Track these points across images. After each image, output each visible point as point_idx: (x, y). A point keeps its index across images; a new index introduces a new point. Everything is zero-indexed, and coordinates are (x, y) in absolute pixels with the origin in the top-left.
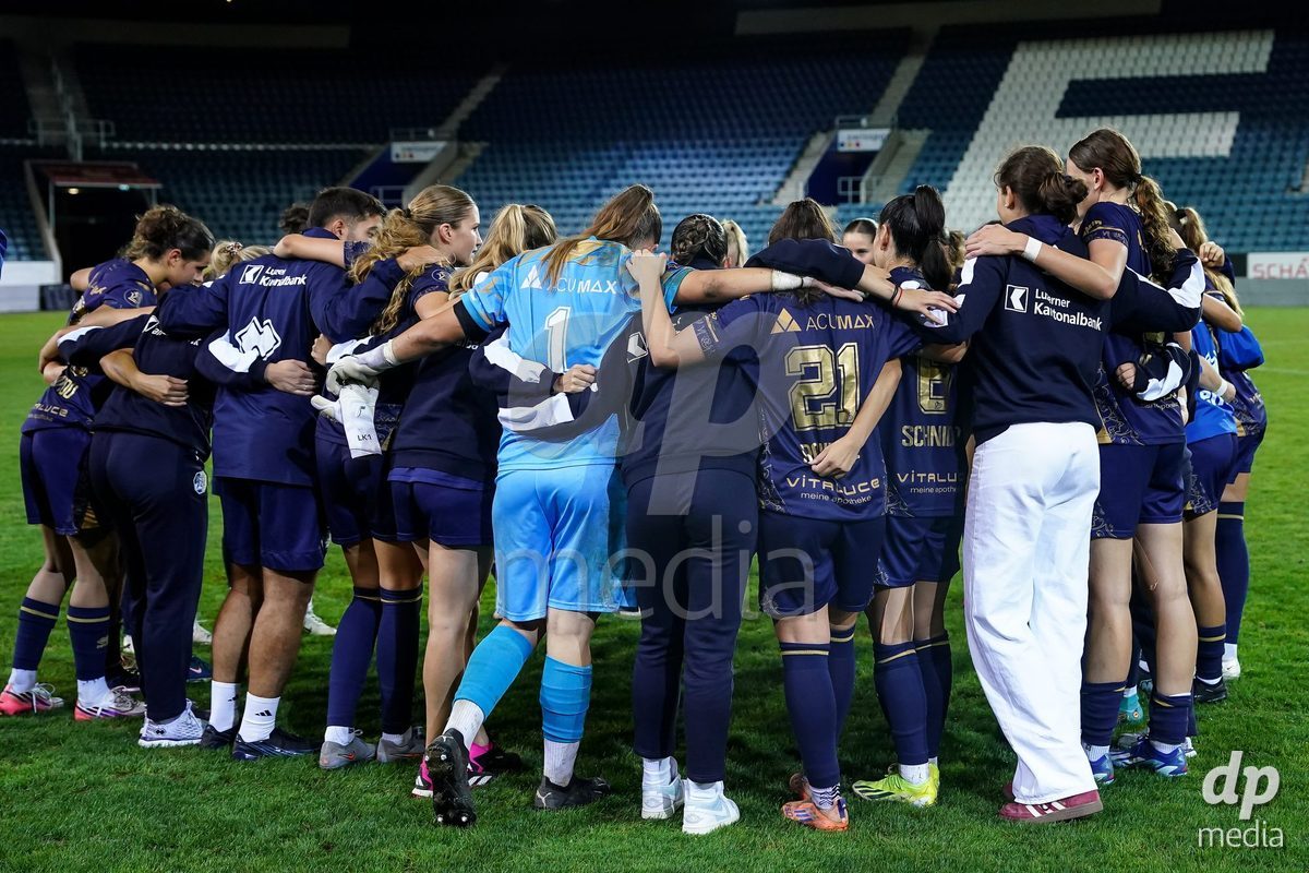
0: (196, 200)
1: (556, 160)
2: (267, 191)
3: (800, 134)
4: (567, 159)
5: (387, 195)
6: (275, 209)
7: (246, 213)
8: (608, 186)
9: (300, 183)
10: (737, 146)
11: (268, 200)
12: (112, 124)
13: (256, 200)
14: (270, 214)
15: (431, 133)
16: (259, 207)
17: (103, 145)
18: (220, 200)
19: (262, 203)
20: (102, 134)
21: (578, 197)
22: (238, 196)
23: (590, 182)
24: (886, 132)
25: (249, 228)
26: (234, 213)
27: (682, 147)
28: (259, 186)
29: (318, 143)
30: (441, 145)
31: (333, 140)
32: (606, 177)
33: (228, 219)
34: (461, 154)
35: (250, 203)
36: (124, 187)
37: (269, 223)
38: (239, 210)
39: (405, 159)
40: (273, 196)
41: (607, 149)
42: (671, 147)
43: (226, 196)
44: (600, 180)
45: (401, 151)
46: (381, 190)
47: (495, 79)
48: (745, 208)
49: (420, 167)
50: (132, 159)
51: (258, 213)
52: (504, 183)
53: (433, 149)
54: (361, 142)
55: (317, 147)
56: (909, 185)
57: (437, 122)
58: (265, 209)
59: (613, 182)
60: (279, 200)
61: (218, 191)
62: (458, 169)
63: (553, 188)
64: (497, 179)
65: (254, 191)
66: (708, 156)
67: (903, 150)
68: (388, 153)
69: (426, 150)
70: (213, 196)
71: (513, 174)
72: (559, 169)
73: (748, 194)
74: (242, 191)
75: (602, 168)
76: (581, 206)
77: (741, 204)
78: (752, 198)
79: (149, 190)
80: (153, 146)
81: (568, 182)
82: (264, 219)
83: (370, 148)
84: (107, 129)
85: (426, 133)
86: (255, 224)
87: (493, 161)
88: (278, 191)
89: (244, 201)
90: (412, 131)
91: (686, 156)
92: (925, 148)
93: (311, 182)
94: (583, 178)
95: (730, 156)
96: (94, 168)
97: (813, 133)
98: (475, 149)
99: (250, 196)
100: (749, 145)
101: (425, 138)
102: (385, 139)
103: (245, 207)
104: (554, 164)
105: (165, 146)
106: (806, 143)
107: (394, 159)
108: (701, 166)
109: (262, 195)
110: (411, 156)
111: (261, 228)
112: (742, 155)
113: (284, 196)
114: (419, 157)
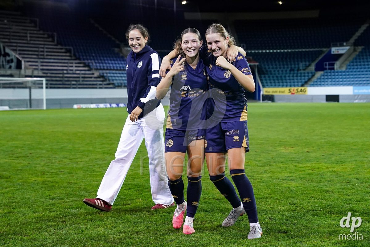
0: (269, 68)
2: (291, 65)
5: (330, 65)
6: (293, 70)
7: (284, 72)
9: (302, 62)
11: (291, 68)
12: (245, 45)
13: (288, 68)
14: (292, 72)
15: (345, 44)
16: (288, 70)
18: (277, 68)
22: (282, 66)
25: (285, 77)
26: (281, 72)
28: (289, 63)
29: (308, 48)
30: (348, 48)
31: (313, 47)
33: (279, 74)
34: (355, 50)
37: (291, 75)
38: (282, 71)
39: (336, 53)
40: (293, 66)
43: (278, 66)
45: (335, 50)
46: (327, 63)
49: (341, 55)
50: (250, 56)
51: (288, 72)
53: (345, 49)
54: (321, 48)
55: (307, 50)
57: (347, 40)
58: (290, 71)
60: (295, 67)
61: (276, 65)
62: (354, 56)
65: (287, 65)
68: (330, 51)
69: (343, 50)
70: (274, 67)
79: (255, 65)
80: (257, 51)
82: (290, 74)
83: (324, 49)
85: (343, 44)
86: (287, 75)
88: (295, 65)
89: (284, 68)
90: (338, 44)
93: (305, 61)
98: (359, 49)
101: (343, 46)
102: (329, 46)
103: (284, 70)
105: (260, 51)
107: (332, 53)
109: (289, 66)
110: (338, 52)
111: (289, 76)
113: (297, 66)
114: (341, 52)
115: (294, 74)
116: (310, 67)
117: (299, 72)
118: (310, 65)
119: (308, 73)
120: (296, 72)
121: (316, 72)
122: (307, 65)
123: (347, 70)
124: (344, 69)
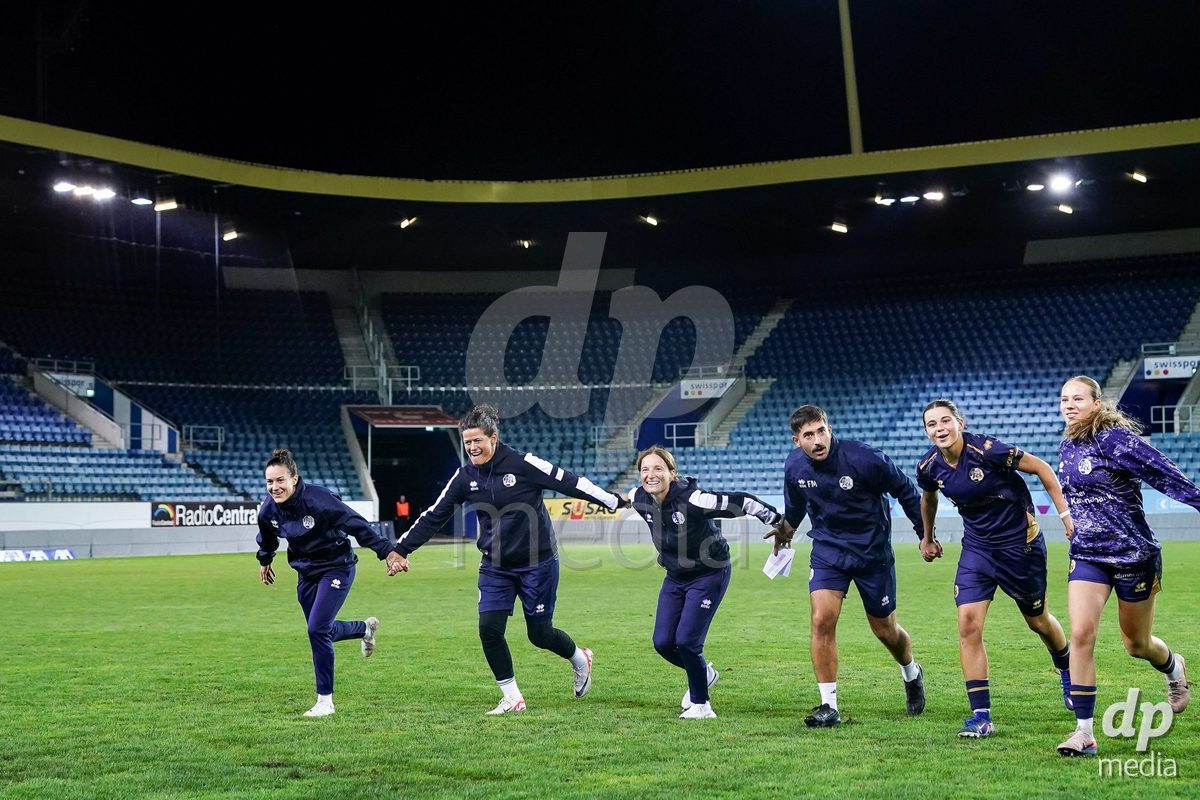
1: (847, 393)
2: (562, 430)
3: (1102, 362)
4: (857, 393)
5: (681, 431)
6: (571, 447)
7: (543, 452)
8: (902, 419)
9: (593, 421)
10: (1035, 375)
11: (564, 439)
12: (418, 369)
13: (553, 439)
14: (567, 453)
15: (720, 370)
16: (555, 445)
17: (409, 389)
18: (519, 440)
19: (559, 442)
20: (409, 379)
21: (872, 430)
22: (535, 435)
23: (883, 415)
24: (1196, 359)
27: (977, 378)
28: (555, 426)
30: (731, 381)
32: (899, 410)
34: (749, 390)
35: (547, 443)
36: (430, 428)
37: (566, 461)
40: (569, 434)
41: (898, 382)
42: (965, 379)
43: (524, 435)
44: (893, 413)
45: (690, 388)
46: (673, 426)
47: (781, 316)
48: (1050, 438)
49: (711, 403)
50: (436, 402)
51: (554, 451)
53: (722, 385)
58: (561, 448)
59: (906, 414)
60: (575, 439)
61: (516, 431)
62: (748, 405)
63: (846, 421)
65: (550, 430)
66: (1005, 387)
73: (1051, 424)
74: (539, 431)
75: (894, 401)
77: (1045, 434)
78: (1056, 428)
80: (453, 389)
81: (861, 416)
82: (560, 457)
83: (660, 385)
84: (414, 374)
85: (716, 370)
87: (782, 396)
88: (573, 430)
89: (541, 440)
90: (702, 368)
91: (981, 388)
94: (876, 411)
95: (1028, 386)
96: (404, 411)
97: (1116, 361)
98: (763, 385)
99: (546, 435)
100: (1047, 375)
101: (714, 375)
102: (674, 377)
103: (543, 445)
104: (845, 398)
105: (465, 389)
106: (1109, 372)
108: (998, 397)
109: (557, 434)
110: (700, 393)
112: (1040, 385)
113: (579, 434)
114: (708, 394)
115: (573, 457)
116: (619, 439)
117: (590, 451)
118: (618, 432)
119: (616, 455)
120: (579, 451)
121: (640, 454)
122: (612, 432)
123: (734, 448)
124: (722, 445)
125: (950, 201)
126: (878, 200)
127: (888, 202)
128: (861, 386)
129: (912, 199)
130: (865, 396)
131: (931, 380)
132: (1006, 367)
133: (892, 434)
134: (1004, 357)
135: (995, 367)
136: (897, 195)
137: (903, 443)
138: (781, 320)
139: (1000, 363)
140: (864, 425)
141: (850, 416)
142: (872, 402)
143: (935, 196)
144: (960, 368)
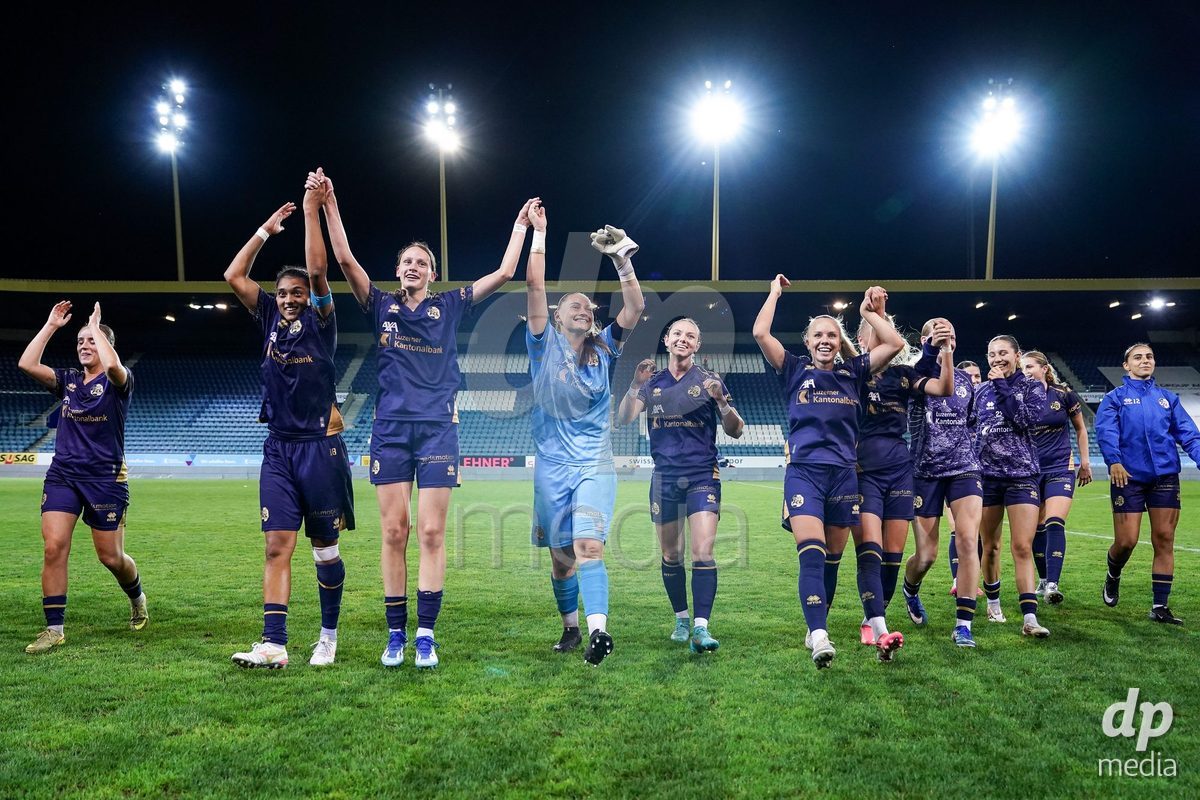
1: (170, 403)
4: (176, 403)
6: (9, 424)
8: (199, 417)
9: (22, 411)
14: (5, 427)
21: (183, 422)
24: (347, 394)
27: (239, 398)
32: (198, 412)
37: (4, 432)
40: (6, 418)
41: (198, 398)
42: (234, 398)
44: (195, 414)
47: (136, 361)
52: (141, 414)
56: (359, 420)
59: (202, 415)
60: (10, 420)
64: (137, 412)
66: (253, 403)
67: (354, 403)
71: (146, 410)
72: (172, 408)
75: (196, 407)
76: (185, 426)
81: (177, 414)
88: (9, 415)
91: (242, 403)
92: (365, 402)
93: (29, 411)
94: (186, 412)
108: (250, 408)
113: (14, 417)
115: (10, 429)
116: (38, 421)
117: (19, 427)
118: (38, 417)
119: (35, 430)
120: (12, 427)
122: (35, 417)
125: (229, 310)
126: (192, 306)
127: (197, 307)
128: (178, 399)
129: (210, 307)
130: (180, 404)
131: (216, 398)
132: (254, 393)
133: (193, 424)
134: (254, 388)
135: (249, 393)
136: (202, 304)
137: (200, 429)
138: (135, 365)
139: (252, 391)
140: (179, 419)
141: (172, 414)
142: (184, 408)
143: (222, 306)
144: (231, 393)
